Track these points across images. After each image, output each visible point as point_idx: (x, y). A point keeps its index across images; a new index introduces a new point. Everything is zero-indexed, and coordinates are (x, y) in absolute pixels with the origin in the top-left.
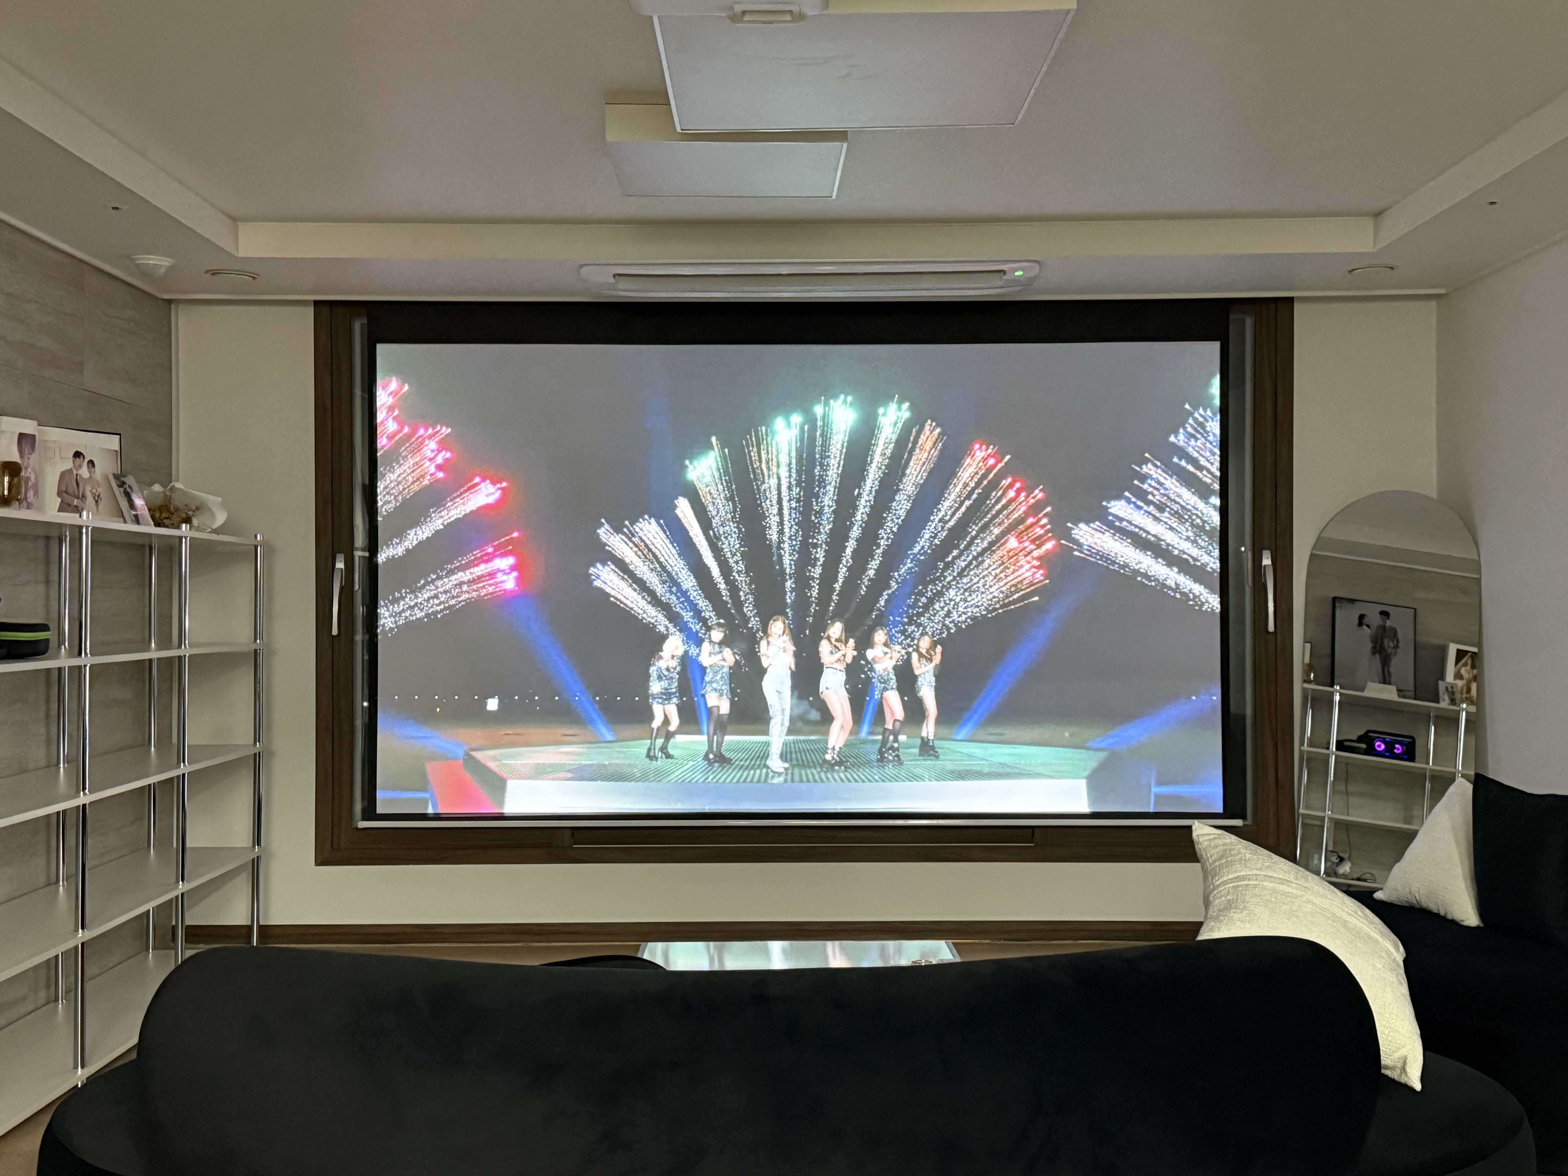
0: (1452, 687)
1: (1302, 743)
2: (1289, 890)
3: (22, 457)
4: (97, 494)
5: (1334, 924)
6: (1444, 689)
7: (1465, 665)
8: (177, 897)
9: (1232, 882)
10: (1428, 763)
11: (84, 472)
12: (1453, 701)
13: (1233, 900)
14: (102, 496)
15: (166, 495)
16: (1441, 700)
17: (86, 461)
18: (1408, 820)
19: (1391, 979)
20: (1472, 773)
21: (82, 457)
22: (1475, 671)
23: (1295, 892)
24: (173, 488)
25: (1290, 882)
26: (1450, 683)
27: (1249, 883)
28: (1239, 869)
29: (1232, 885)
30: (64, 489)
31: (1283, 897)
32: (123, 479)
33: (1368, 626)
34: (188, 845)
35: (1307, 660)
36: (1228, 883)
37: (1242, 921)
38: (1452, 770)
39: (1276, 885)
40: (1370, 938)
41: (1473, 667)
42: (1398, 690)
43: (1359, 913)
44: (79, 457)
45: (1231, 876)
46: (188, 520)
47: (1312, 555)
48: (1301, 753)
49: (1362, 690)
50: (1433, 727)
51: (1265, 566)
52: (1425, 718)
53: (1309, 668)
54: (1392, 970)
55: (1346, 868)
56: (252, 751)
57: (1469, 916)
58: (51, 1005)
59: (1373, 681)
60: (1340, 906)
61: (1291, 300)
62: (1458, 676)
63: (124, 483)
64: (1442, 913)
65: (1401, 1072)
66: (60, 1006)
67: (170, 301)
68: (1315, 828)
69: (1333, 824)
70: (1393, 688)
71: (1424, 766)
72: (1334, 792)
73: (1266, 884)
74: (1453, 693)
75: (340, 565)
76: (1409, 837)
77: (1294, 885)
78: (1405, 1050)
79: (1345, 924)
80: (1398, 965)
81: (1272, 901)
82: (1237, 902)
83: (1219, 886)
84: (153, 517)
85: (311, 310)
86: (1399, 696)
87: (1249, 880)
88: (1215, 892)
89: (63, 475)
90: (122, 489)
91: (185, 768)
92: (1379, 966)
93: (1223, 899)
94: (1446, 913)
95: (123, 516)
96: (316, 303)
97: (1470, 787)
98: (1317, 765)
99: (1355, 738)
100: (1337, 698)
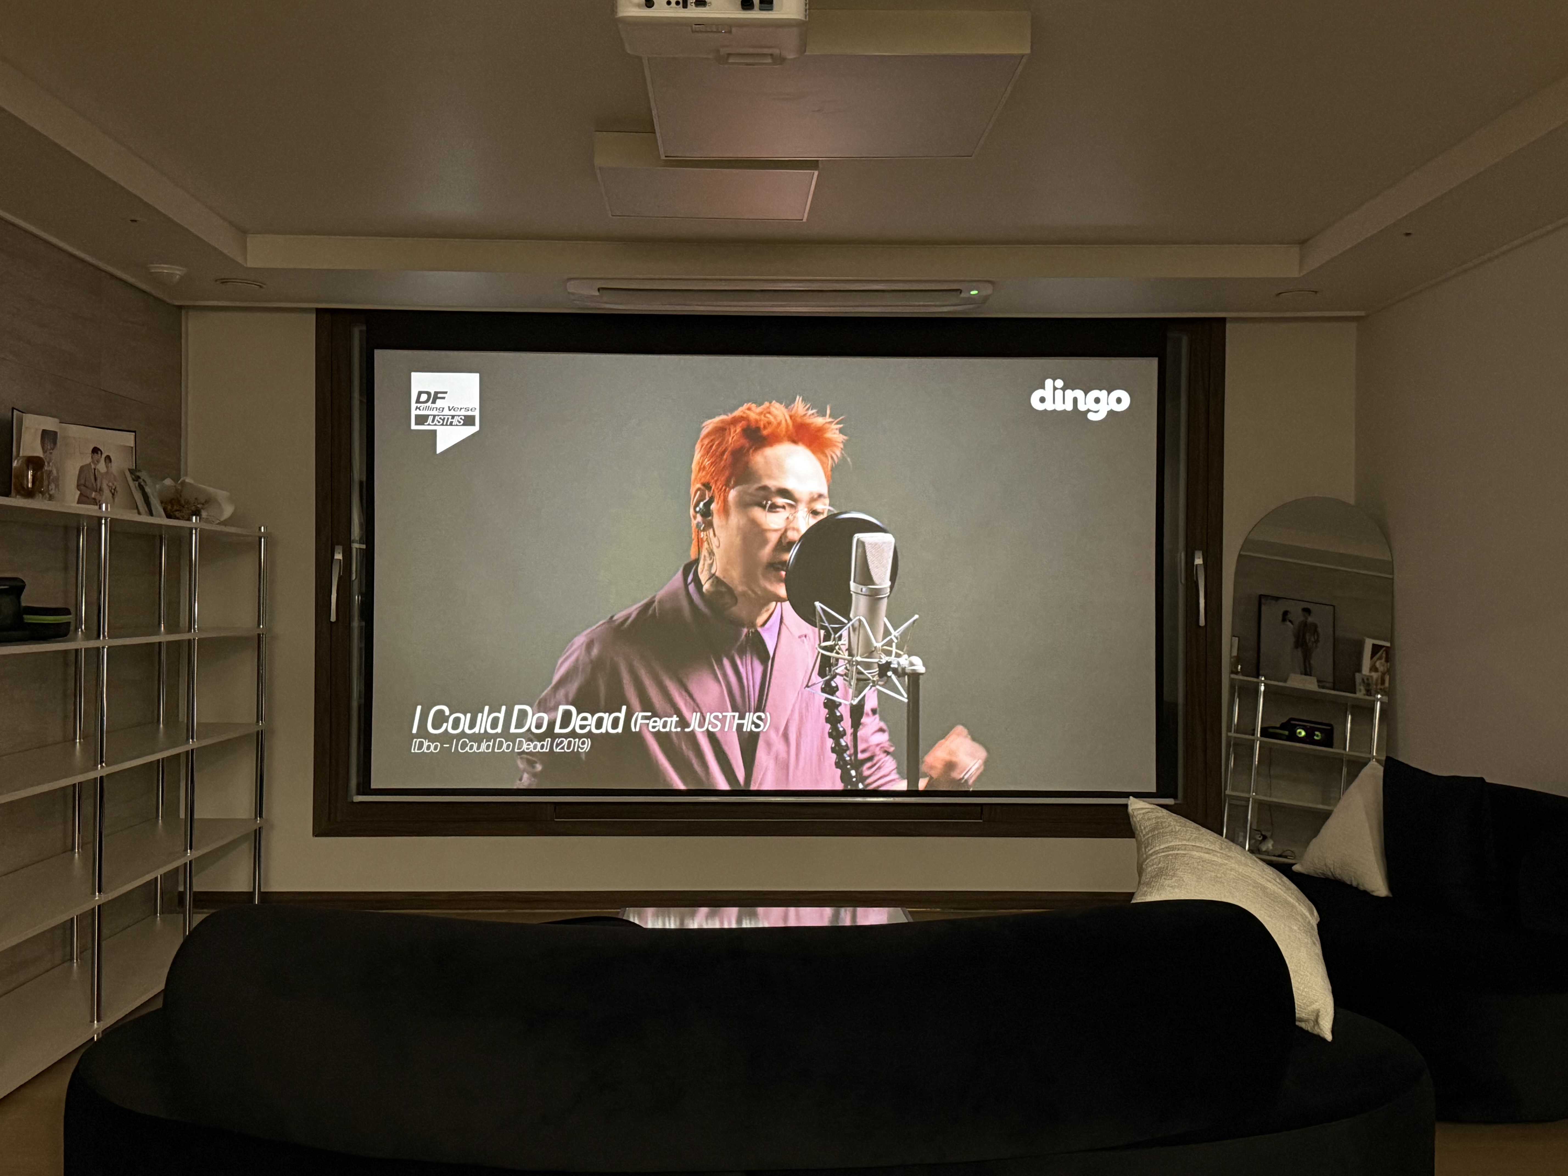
0: (1368, 679)
1: (1229, 729)
2: (1215, 859)
3: (44, 451)
4: (114, 488)
5: (1255, 890)
6: (1361, 681)
7: (1380, 658)
8: (186, 864)
9: (1163, 852)
10: (1345, 749)
11: (102, 467)
12: (1368, 692)
13: (1164, 868)
14: (117, 489)
15: (177, 490)
16: (1357, 690)
17: (104, 456)
18: (1326, 800)
19: (1306, 940)
20: (1384, 758)
21: (99, 452)
22: (1389, 664)
23: (1220, 860)
24: (183, 483)
25: (1216, 851)
26: (1365, 675)
27: (1179, 852)
28: (1170, 839)
29: (1163, 854)
30: (82, 482)
31: (1209, 865)
32: (138, 474)
33: (1290, 621)
34: (196, 816)
35: (1235, 653)
36: (1159, 853)
37: (1172, 887)
38: (1368, 756)
39: (1202, 854)
40: (1288, 903)
41: (1387, 661)
42: (1318, 681)
43: (1278, 880)
44: (97, 453)
45: (1162, 847)
46: (197, 513)
47: (1240, 556)
48: (1228, 738)
49: (1285, 681)
50: (1350, 716)
51: (1197, 565)
52: (1342, 708)
53: (1238, 660)
54: (1306, 932)
55: (1269, 845)
56: (255, 729)
57: (1378, 886)
58: (66, 964)
59: (1295, 673)
60: (1260, 873)
61: (1223, 320)
62: (1374, 668)
63: (139, 477)
64: (1354, 884)
65: (1314, 1024)
66: (75, 964)
67: (180, 307)
68: (1240, 808)
69: (1257, 805)
70: (1313, 680)
71: (1342, 752)
72: (1258, 774)
73: (1194, 853)
74: (1369, 685)
75: (338, 556)
76: (1325, 816)
77: (1219, 855)
78: (1317, 1004)
79: (1264, 889)
80: (1312, 927)
81: (1198, 869)
82: (1167, 869)
83: (1151, 855)
84: (165, 510)
85: (313, 317)
86: (1319, 686)
87: (1178, 850)
88: (1148, 861)
89: (82, 469)
90: (137, 483)
91: (192, 744)
92: (1295, 928)
93: (1155, 866)
94: (1358, 884)
95: (137, 508)
96: (319, 311)
97: (1381, 769)
98: (1244, 750)
99: (1278, 725)
100: (1262, 688)
